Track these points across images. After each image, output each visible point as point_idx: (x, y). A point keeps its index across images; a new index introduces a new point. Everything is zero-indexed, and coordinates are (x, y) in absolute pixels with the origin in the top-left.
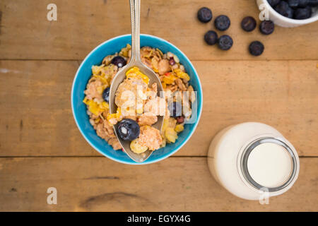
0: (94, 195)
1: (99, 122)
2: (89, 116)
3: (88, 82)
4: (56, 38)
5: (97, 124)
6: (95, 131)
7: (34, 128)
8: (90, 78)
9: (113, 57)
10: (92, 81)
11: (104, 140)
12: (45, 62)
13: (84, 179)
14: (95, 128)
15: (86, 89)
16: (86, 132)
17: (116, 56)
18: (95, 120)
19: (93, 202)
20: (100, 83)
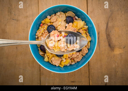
0: (107, 44)
1: (73, 60)
2: (70, 65)
3: (52, 64)
4: (29, 66)
5: (74, 61)
6: (78, 62)
7: (74, 75)
8: (50, 63)
9: (40, 50)
10: (52, 62)
11: (82, 58)
12: (41, 71)
13: (99, 49)
14: (76, 62)
15: (56, 65)
16: (78, 67)
17: (39, 49)
18: (72, 62)
19: (111, 45)
20: (53, 58)
